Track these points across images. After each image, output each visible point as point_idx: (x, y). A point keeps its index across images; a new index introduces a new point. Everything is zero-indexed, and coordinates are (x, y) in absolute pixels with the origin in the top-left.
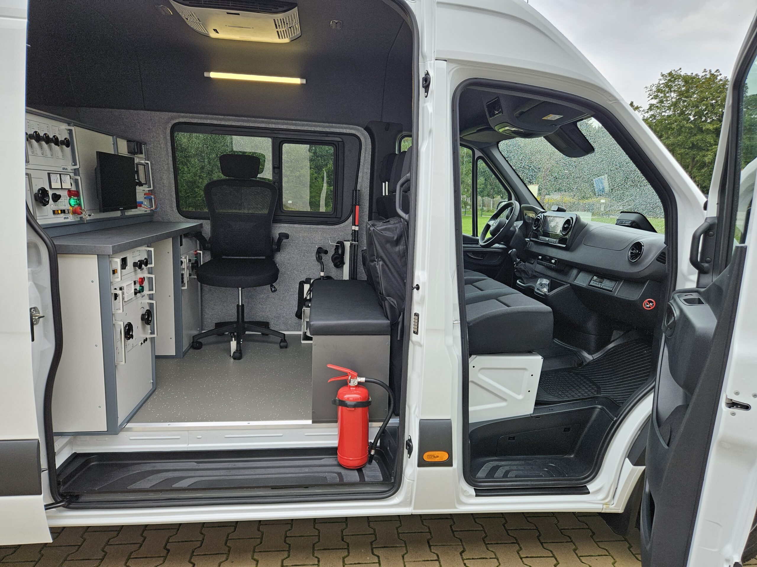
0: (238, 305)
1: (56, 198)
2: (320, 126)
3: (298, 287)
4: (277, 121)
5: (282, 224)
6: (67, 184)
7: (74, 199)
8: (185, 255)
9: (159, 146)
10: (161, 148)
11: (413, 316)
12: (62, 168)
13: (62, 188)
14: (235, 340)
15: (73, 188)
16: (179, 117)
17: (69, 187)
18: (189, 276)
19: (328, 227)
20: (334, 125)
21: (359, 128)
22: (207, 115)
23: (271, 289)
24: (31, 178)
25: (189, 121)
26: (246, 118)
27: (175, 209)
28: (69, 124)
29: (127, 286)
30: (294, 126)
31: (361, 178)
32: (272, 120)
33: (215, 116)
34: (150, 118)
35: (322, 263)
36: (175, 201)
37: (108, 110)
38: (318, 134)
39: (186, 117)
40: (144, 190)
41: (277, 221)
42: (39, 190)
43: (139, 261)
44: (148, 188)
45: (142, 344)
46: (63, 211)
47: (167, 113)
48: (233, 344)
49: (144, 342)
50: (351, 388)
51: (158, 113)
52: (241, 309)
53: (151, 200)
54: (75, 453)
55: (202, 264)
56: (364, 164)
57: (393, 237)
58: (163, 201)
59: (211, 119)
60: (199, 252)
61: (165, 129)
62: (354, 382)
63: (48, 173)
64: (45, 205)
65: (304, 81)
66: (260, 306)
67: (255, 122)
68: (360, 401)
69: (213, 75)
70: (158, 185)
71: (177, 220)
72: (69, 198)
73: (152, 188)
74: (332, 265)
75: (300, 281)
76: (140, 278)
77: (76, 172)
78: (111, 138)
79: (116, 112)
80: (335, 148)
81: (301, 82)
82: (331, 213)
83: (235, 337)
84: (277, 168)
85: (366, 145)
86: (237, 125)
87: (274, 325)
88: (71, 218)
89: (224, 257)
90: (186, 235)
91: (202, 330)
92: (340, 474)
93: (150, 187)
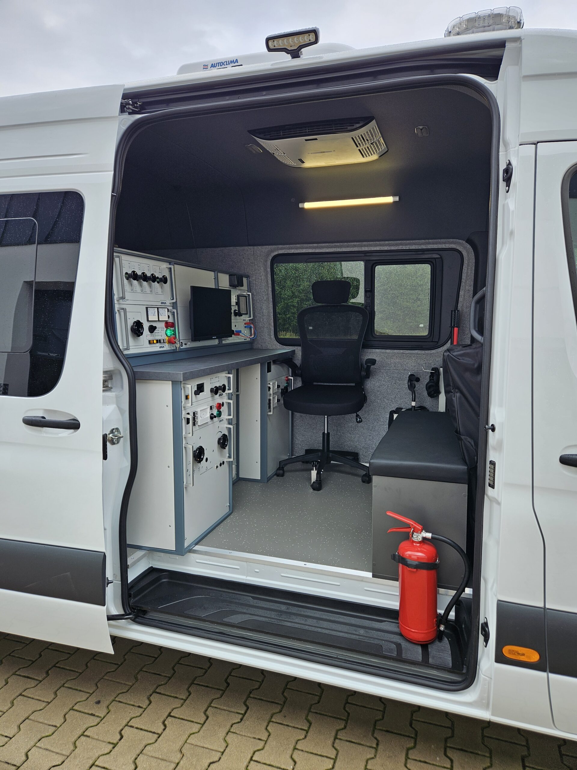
0: (324, 433)
1: (152, 329)
2: (415, 244)
3: (388, 416)
4: (369, 243)
5: (374, 350)
6: (164, 316)
7: (171, 330)
8: (274, 381)
9: (260, 278)
10: (261, 279)
11: (488, 465)
12: (160, 303)
13: (159, 321)
14: (316, 470)
15: (171, 320)
16: (278, 249)
17: (167, 319)
18: (277, 401)
19: (423, 352)
20: (430, 241)
21: (460, 241)
22: (302, 245)
23: (357, 419)
24: (126, 312)
25: (287, 252)
26: (338, 244)
27: (273, 336)
28: (170, 263)
29: (200, 411)
30: (388, 247)
31: (463, 297)
32: (364, 243)
33: (309, 245)
34: (252, 253)
35: (414, 392)
36: (273, 329)
37: (219, 249)
38: (414, 253)
39: (284, 248)
40: (245, 320)
41: (367, 345)
42: (134, 323)
43: (215, 387)
44: (249, 317)
45: (217, 467)
46: (158, 341)
47: (267, 247)
48: (314, 473)
49: (221, 465)
50: (414, 544)
51: (260, 247)
52: (326, 437)
53: (251, 328)
54: (152, 567)
55: (293, 389)
56: (466, 281)
57: (474, 365)
58: (262, 329)
59: (306, 248)
60: (290, 378)
61: (266, 261)
62: (418, 537)
63: (146, 307)
64: (139, 336)
65: (397, 199)
66: (349, 435)
67: (348, 247)
68: (425, 561)
69: (308, 205)
70: (258, 315)
71: (274, 347)
72: (166, 329)
73: (252, 318)
74: (425, 393)
75: (390, 410)
76: (218, 404)
77: (174, 305)
78: (213, 273)
79: (226, 250)
80: (432, 266)
81: (393, 200)
82: (427, 337)
83: (316, 466)
84: (368, 291)
85: (469, 260)
86: (330, 251)
87: (362, 456)
88: (167, 347)
89: (315, 383)
90: (275, 362)
91: (292, 455)
92: (399, 646)
93: (250, 317)
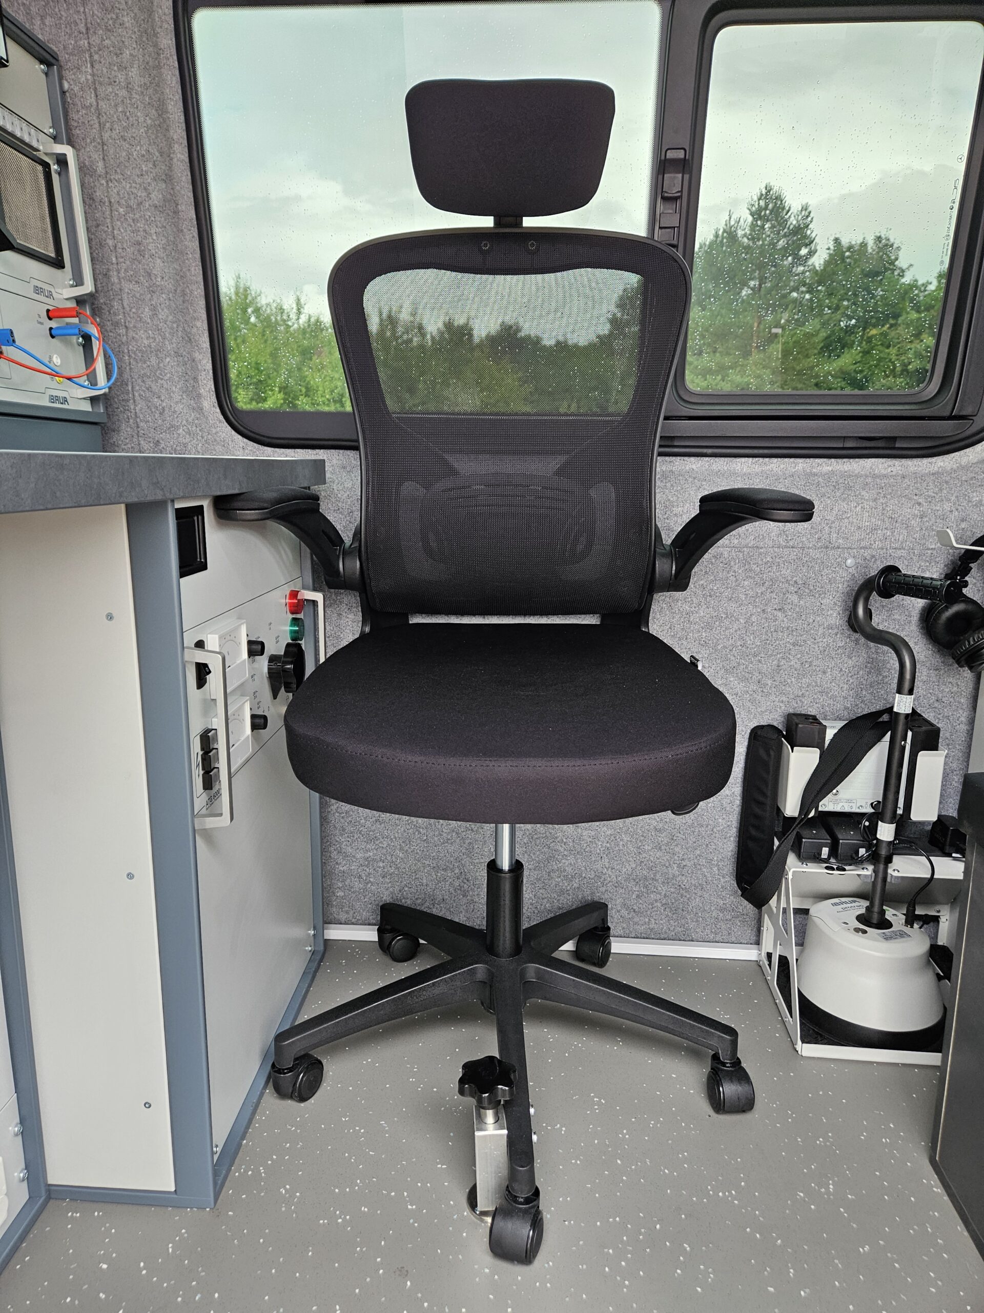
0: (493, 866)
3: (743, 749)
18: (253, 728)
36: (209, 366)
44: (72, 286)
52: (509, 888)
53: (86, 342)
55: (321, 657)
60: (308, 594)
73: (88, 287)
75: (753, 725)
82: (926, 396)
84: (677, 165)
89: (417, 620)
93: (78, 280)
